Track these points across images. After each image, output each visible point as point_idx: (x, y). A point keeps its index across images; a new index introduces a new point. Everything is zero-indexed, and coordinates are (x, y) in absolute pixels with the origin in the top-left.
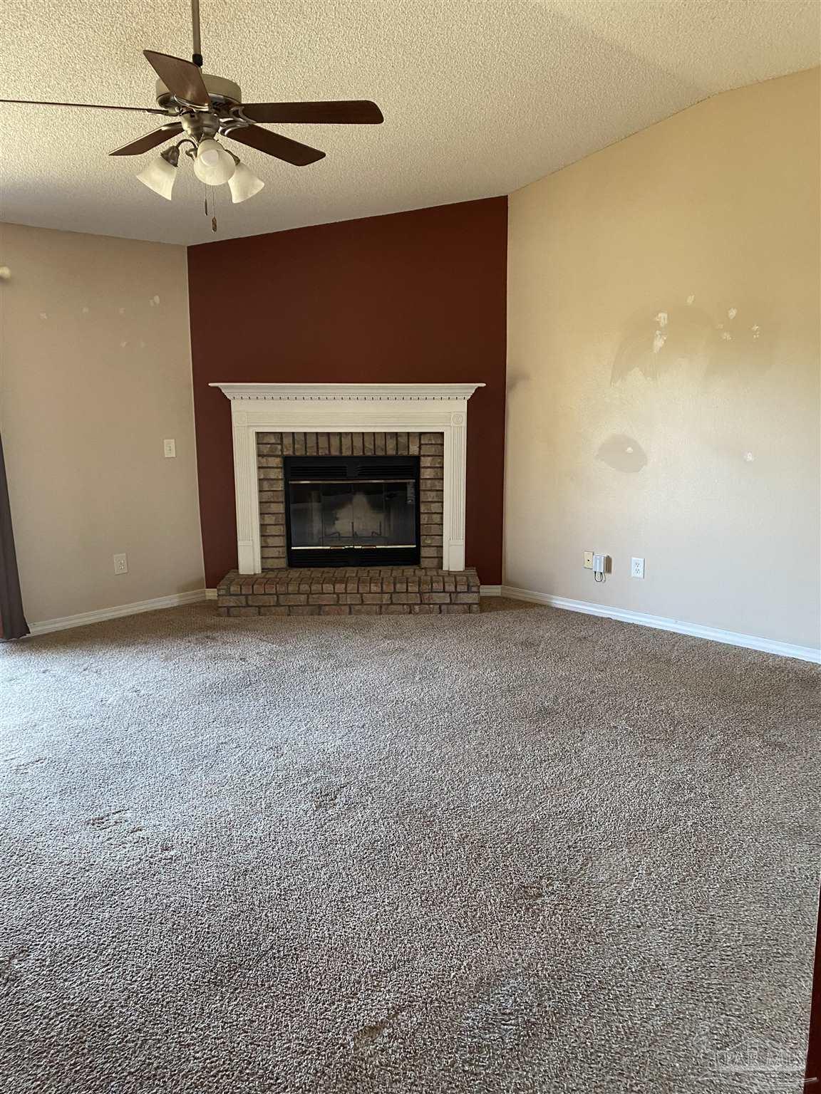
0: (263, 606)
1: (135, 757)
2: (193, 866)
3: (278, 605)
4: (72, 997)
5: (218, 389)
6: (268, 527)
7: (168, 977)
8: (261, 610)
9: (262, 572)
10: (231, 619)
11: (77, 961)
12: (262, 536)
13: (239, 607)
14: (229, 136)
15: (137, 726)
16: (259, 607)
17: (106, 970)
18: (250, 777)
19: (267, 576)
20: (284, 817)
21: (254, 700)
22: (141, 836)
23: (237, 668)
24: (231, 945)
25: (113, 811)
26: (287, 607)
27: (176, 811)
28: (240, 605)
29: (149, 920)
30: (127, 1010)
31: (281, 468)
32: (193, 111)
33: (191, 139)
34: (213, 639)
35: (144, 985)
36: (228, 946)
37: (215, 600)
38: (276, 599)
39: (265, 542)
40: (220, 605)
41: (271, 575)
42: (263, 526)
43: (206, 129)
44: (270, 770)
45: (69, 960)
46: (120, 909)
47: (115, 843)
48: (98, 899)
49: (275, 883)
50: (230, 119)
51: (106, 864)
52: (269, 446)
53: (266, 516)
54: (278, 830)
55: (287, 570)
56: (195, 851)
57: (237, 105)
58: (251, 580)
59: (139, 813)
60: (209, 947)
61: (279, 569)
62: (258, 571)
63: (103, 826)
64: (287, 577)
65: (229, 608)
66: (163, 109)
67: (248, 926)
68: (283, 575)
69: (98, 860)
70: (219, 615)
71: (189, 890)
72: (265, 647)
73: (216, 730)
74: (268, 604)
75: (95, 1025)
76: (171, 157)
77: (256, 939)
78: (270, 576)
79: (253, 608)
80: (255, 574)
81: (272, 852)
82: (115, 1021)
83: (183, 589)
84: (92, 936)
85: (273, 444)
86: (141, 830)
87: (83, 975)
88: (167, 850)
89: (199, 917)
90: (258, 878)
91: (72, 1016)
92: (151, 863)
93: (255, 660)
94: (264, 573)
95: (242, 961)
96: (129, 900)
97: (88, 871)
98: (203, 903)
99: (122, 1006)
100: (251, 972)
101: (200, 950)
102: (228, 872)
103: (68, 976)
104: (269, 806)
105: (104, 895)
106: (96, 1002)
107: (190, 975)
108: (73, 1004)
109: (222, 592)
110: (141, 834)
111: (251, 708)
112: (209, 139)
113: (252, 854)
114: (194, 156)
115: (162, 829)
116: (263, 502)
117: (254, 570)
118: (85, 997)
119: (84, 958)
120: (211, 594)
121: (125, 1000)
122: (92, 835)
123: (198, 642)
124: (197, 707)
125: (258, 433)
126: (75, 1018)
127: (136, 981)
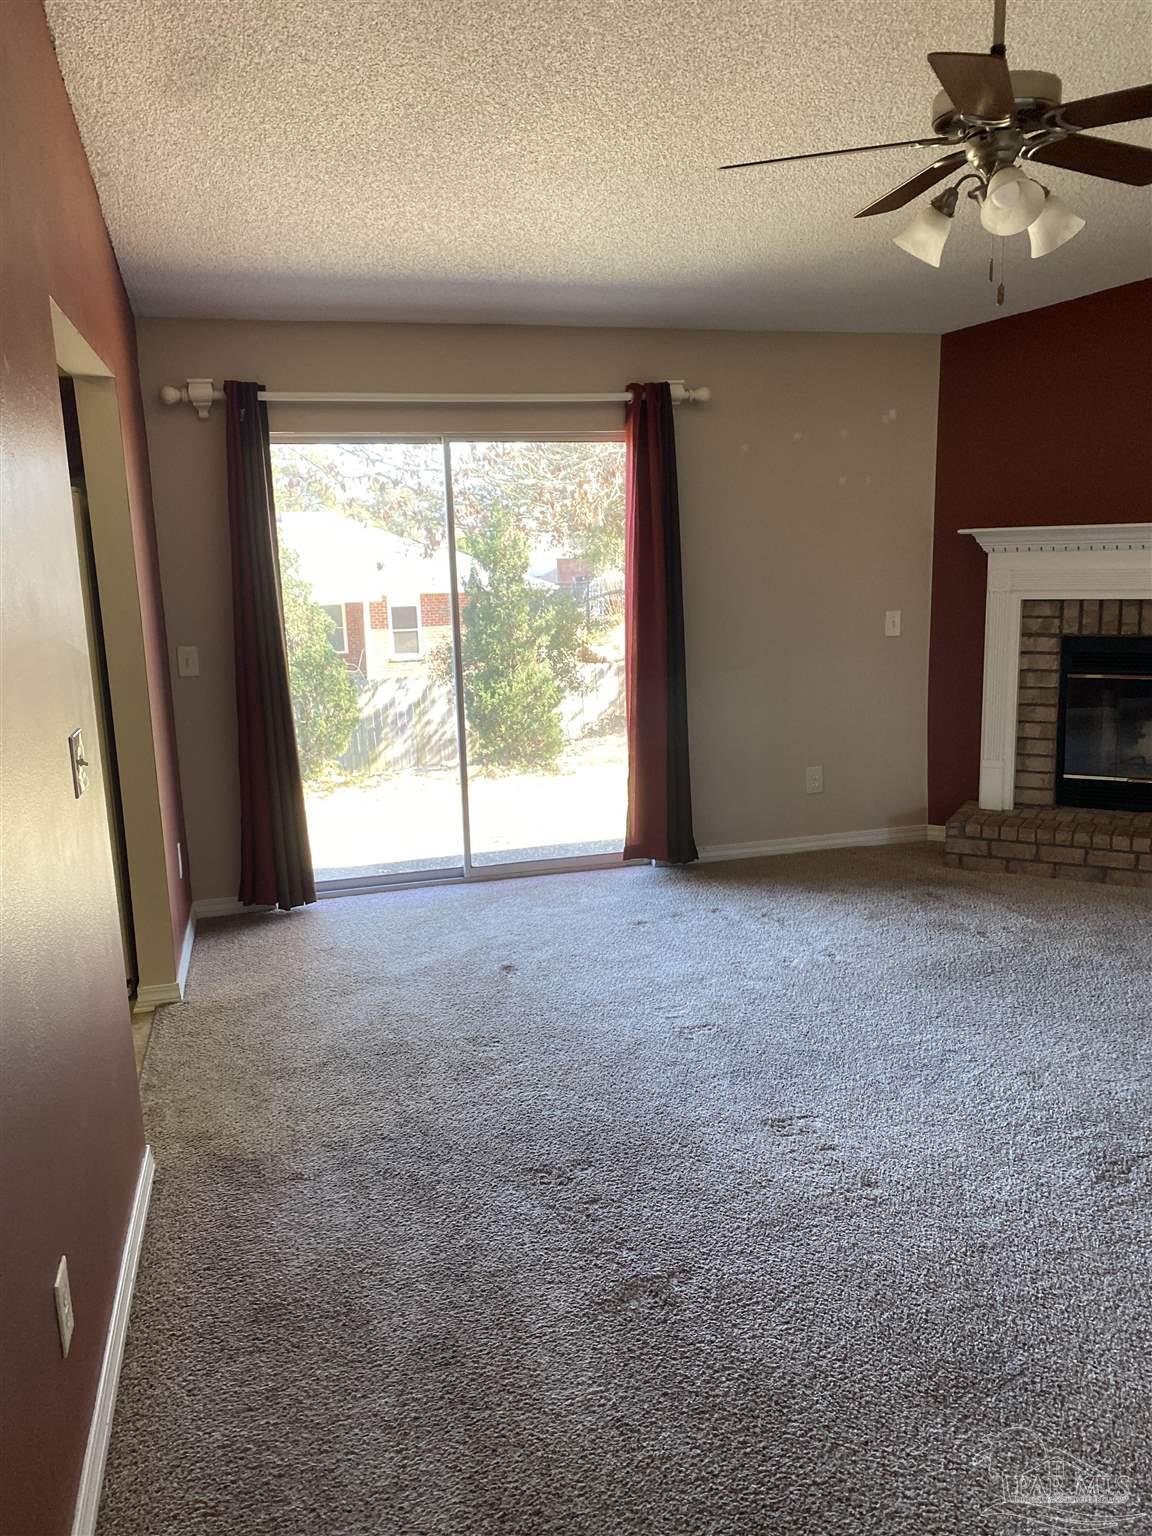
0: (1013, 859)
1: (828, 1047)
2: (906, 1218)
3: (1037, 859)
4: (742, 1351)
5: (971, 538)
6: (1029, 741)
7: (867, 1366)
8: (1010, 864)
9: (1015, 808)
10: (965, 873)
11: (749, 1305)
12: (1019, 754)
13: (977, 856)
14: (1033, 158)
15: (831, 1003)
16: (1008, 860)
17: (786, 1329)
18: (992, 1109)
19: (1022, 815)
20: (1043, 1181)
21: (998, 996)
22: (834, 1158)
23: (973, 946)
24: (960, 1350)
25: (798, 1115)
26: (1052, 865)
27: (883, 1133)
28: (979, 853)
29: (843, 1278)
30: (813, 1394)
31: (1056, 653)
32: (984, 131)
33: (977, 173)
34: (938, 898)
35: (836, 1366)
36: (954, 1349)
37: (941, 842)
38: (1034, 851)
39: (1023, 764)
40: (949, 850)
41: (1028, 814)
42: (1021, 740)
43: (1001, 154)
44: (1022, 1104)
45: (739, 1300)
46: (804, 1251)
47: (800, 1158)
48: (777, 1229)
49: (1028, 1276)
50: (1040, 132)
51: (787, 1184)
52: (1040, 620)
53: (1027, 724)
54: (1034, 1198)
55: (1054, 809)
56: (908, 1197)
57: (1053, 108)
58: (998, 818)
59: (832, 1126)
60: (928, 1342)
61: (1042, 807)
62: (1009, 805)
63: (784, 1132)
64: (1054, 819)
65: (961, 856)
66: (941, 136)
67: (986, 1331)
68: (1048, 815)
69: (778, 1177)
70: (946, 865)
71: (899, 1251)
72: (1016, 921)
73: (941, 1030)
74: (1021, 857)
75: (771, 1399)
76: (944, 206)
77: (997, 1352)
78: (1026, 816)
79: (999, 860)
80: (1003, 811)
81: (1024, 1229)
82: (797, 1403)
83: (896, 821)
84: (768, 1277)
85: (1049, 617)
86: (834, 1149)
87: (756, 1326)
88: (869, 1185)
89: (913, 1295)
90: (1002, 1263)
91: (741, 1376)
92: (847, 1199)
93: (1001, 938)
94: (1017, 811)
95: (976, 1378)
96: (816, 1243)
97: (765, 1187)
98: (919, 1275)
99: (805, 1386)
100: (989, 1399)
101: (915, 1342)
102: (956, 1241)
103: (738, 1321)
104: (1020, 1158)
105: (785, 1226)
106: (773, 1368)
107: (899, 1373)
108: (743, 1361)
109: (953, 832)
110: (835, 1155)
111: (994, 1008)
112: (1005, 167)
113: (993, 1223)
114: (980, 199)
115: (863, 1155)
116: (1024, 704)
117: (1003, 802)
118: (758, 1356)
119: (757, 1303)
120: (936, 833)
121: (810, 1379)
122: (770, 1140)
123: (916, 900)
124: (913, 992)
125: (1025, 603)
126: (745, 1380)
127: (824, 1357)
